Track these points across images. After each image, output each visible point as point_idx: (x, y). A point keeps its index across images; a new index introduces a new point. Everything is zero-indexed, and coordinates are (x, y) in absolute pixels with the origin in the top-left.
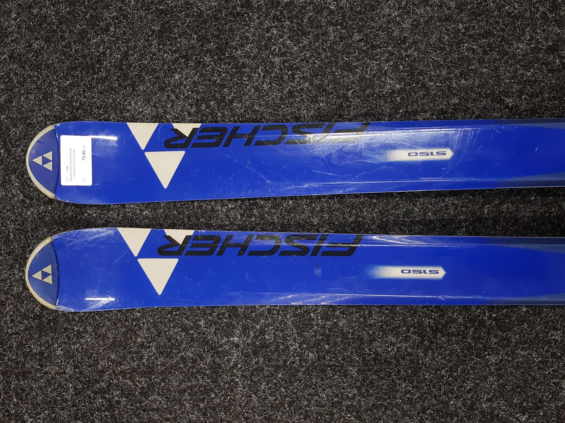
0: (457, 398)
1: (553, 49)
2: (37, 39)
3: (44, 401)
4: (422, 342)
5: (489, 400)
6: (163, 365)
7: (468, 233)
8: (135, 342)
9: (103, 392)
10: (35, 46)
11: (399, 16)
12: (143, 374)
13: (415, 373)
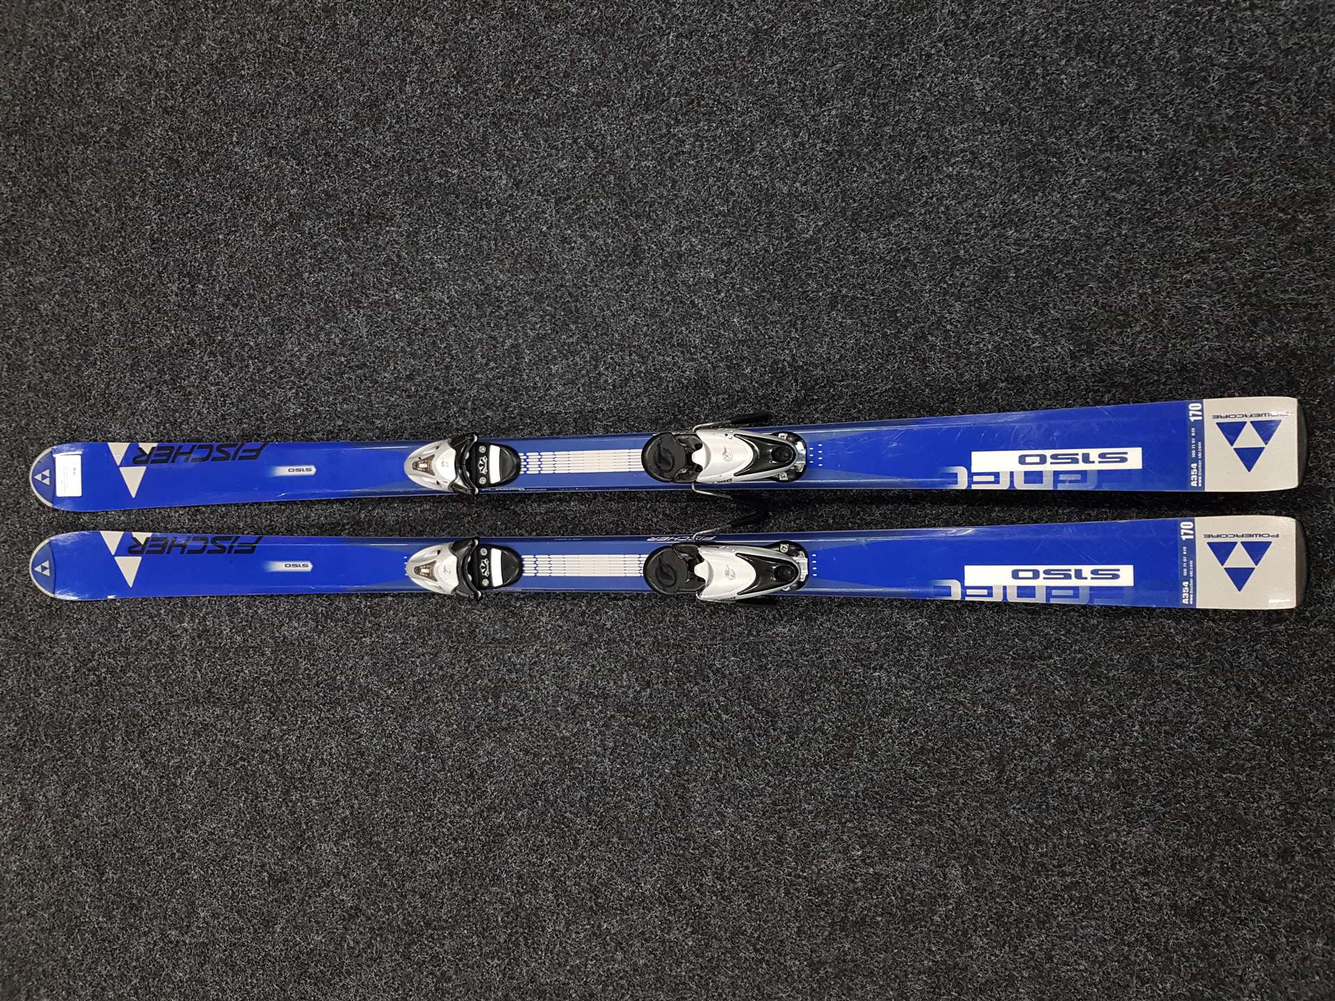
0: (342, 673)
1: (410, 378)
2: (47, 371)
3: (53, 677)
4: (317, 627)
5: (366, 676)
6: (136, 646)
7: (349, 534)
8: (117, 627)
9: (94, 669)
10: (45, 378)
11: (299, 350)
12: (122, 654)
13: (311, 653)
